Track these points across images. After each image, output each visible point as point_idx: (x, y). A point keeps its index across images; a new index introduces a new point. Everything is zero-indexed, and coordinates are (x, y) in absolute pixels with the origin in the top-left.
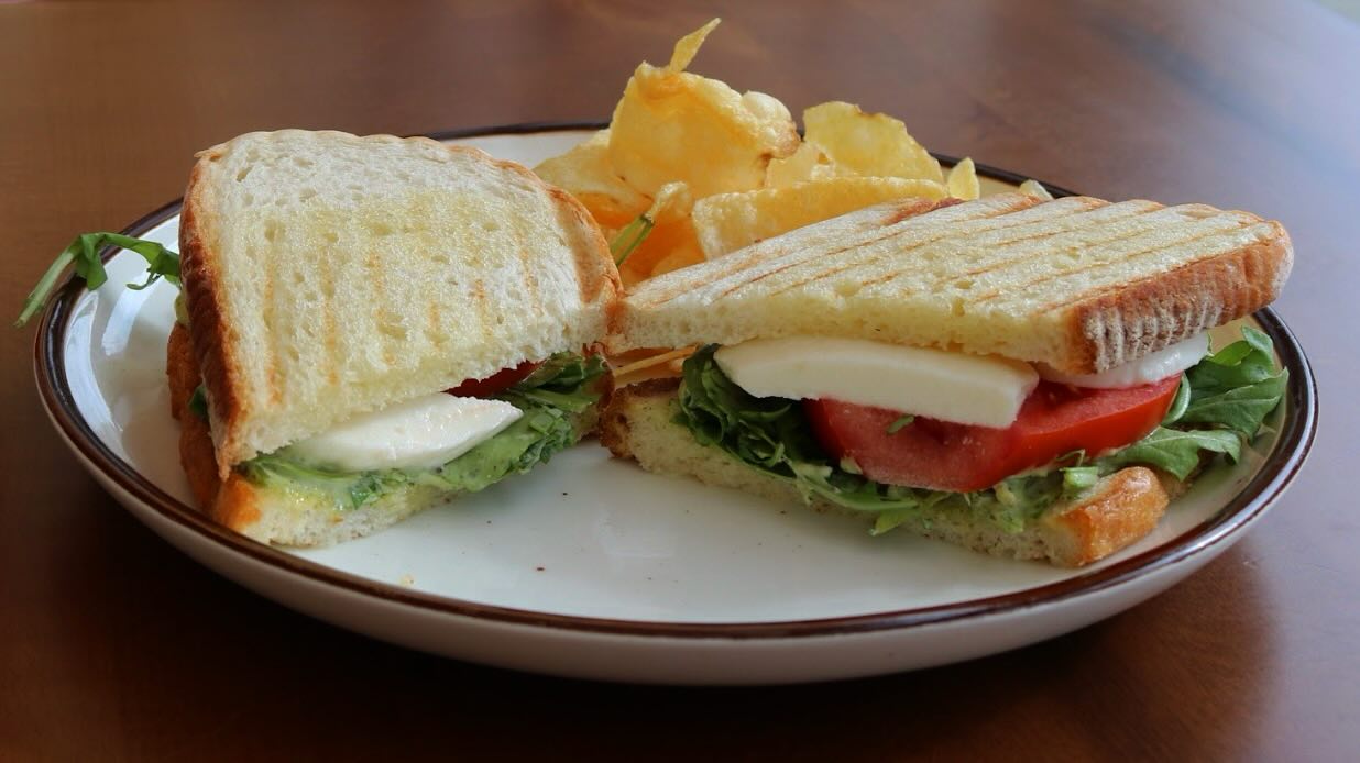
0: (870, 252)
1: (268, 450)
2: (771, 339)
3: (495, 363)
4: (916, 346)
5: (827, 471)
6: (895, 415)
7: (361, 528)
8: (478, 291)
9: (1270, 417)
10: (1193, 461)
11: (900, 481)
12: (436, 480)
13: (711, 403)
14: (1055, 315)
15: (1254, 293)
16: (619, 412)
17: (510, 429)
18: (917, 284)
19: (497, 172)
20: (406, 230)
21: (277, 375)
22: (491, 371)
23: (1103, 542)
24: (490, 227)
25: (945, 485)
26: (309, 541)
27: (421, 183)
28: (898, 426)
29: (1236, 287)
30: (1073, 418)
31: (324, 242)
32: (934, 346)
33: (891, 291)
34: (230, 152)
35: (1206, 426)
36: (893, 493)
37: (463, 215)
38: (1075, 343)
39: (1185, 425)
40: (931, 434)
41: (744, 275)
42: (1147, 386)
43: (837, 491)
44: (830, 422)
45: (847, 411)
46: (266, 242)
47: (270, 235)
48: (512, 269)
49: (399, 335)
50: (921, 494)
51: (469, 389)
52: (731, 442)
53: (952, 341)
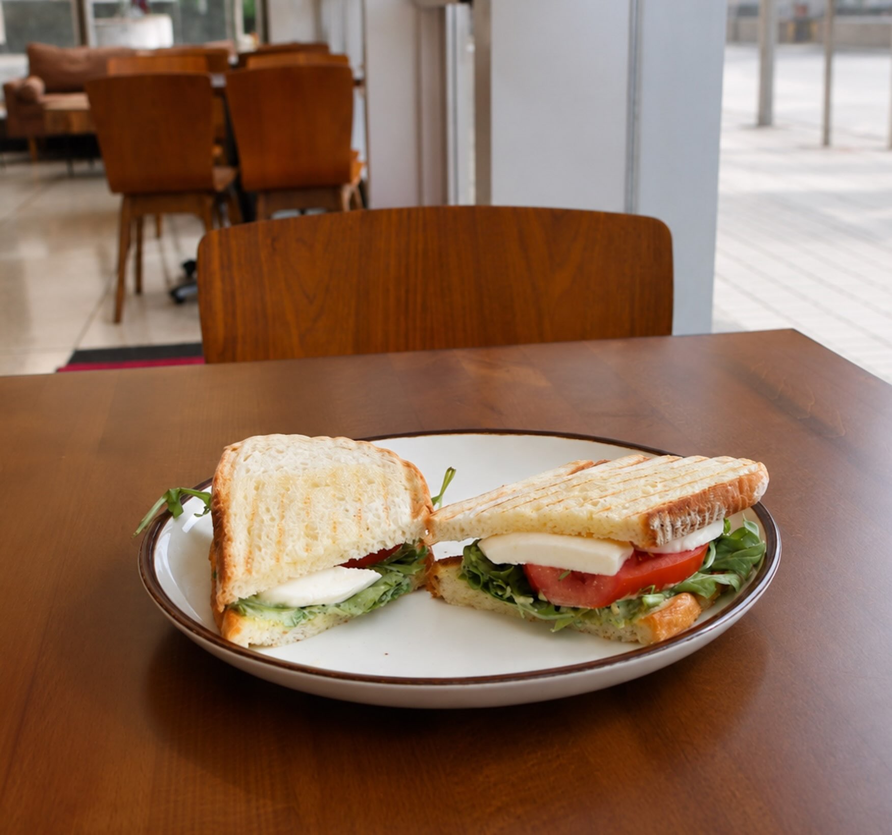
0: (553, 490)
1: (245, 597)
2: (502, 534)
3: (366, 550)
4: (570, 535)
5: (531, 600)
6: (562, 571)
7: (298, 636)
8: (359, 517)
9: (756, 566)
10: (713, 588)
11: (566, 604)
12: (337, 610)
13: (476, 567)
15: (744, 501)
16: (435, 574)
17: (375, 585)
18: (572, 503)
19: (380, 454)
20: (327, 485)
21: (249, 559)
22: (363, 554)
24: (370, 482)
25: (586, 604)
26: (270, 643)
27: (339, 461)
28: (563, 576)
29: (733, 498)
30: (648, 569)
31: (283, 491)
32: (579, 535)
33: (559, 508)
34: (242, 446)
35: (723, 571)
36: (562, 610)
37: (357, 476)
39: (712, 571)
40: (579, 579)
41: (493, 503)
42: (687, 551)
43: (536, 610)
44: (532, 575)
45: (540, 570)
46: (255, 492)
47: (257, 488)
48: (378, 501)
49: (315, 538)
50: (575, 609)
51: (353, 564)
52: (486, 587)
53: (587, 533)
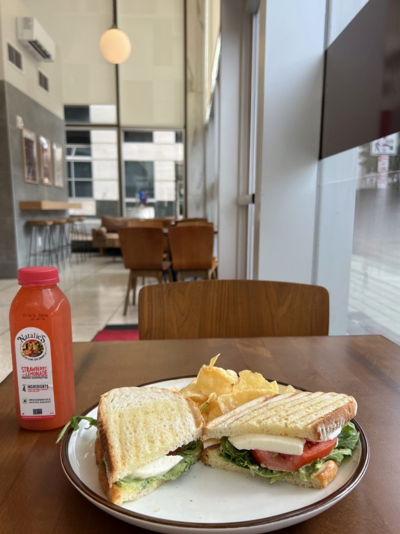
0: (261, 411)
1: (121, 478)
2: (241, 434)
3: (176, 446)
4: (276, 435)
5: (258, 467)
6: (273, 453)
7: (146, 493)
8: (171, 428)
9: (357, 444)
10: (342, 457)
11: (275, 469)
12: (164, 478)
13: (228, 451)
14: (310, 426)
15: (351, 415)
16: (206, 454)
17: (181, 462)
18: (275, 419)
19: (173, 394)
20: (153, 412)
21: (123, 457)
22: (175, 448)
23: (326, 482)
24: (173, 410)
25: (287, 469)
26: (133, 499)
27: (155, 399)
28: (274, 456)
29: (347, 414)
30: (315, 450)
31: (133, 417)
32: (281, 435)
33: (269, 422)
34: (109, 394)
35: (343, 448)
36: (274, 472)
37: (166, 407)
38: (315, 433)
39: (339, 448)
40: (282, 457)
41: (234, 418)
42: (330, 440)
43: (261, 472)
44: (258, 455)
45: (262, 452)
46: (119, 418)
47: (119, 416)
48: (179, 420)
49: (153, 442)
50: (281, 472)
51: (171, 453)
52: (234, 460)
53: (286, 433)
